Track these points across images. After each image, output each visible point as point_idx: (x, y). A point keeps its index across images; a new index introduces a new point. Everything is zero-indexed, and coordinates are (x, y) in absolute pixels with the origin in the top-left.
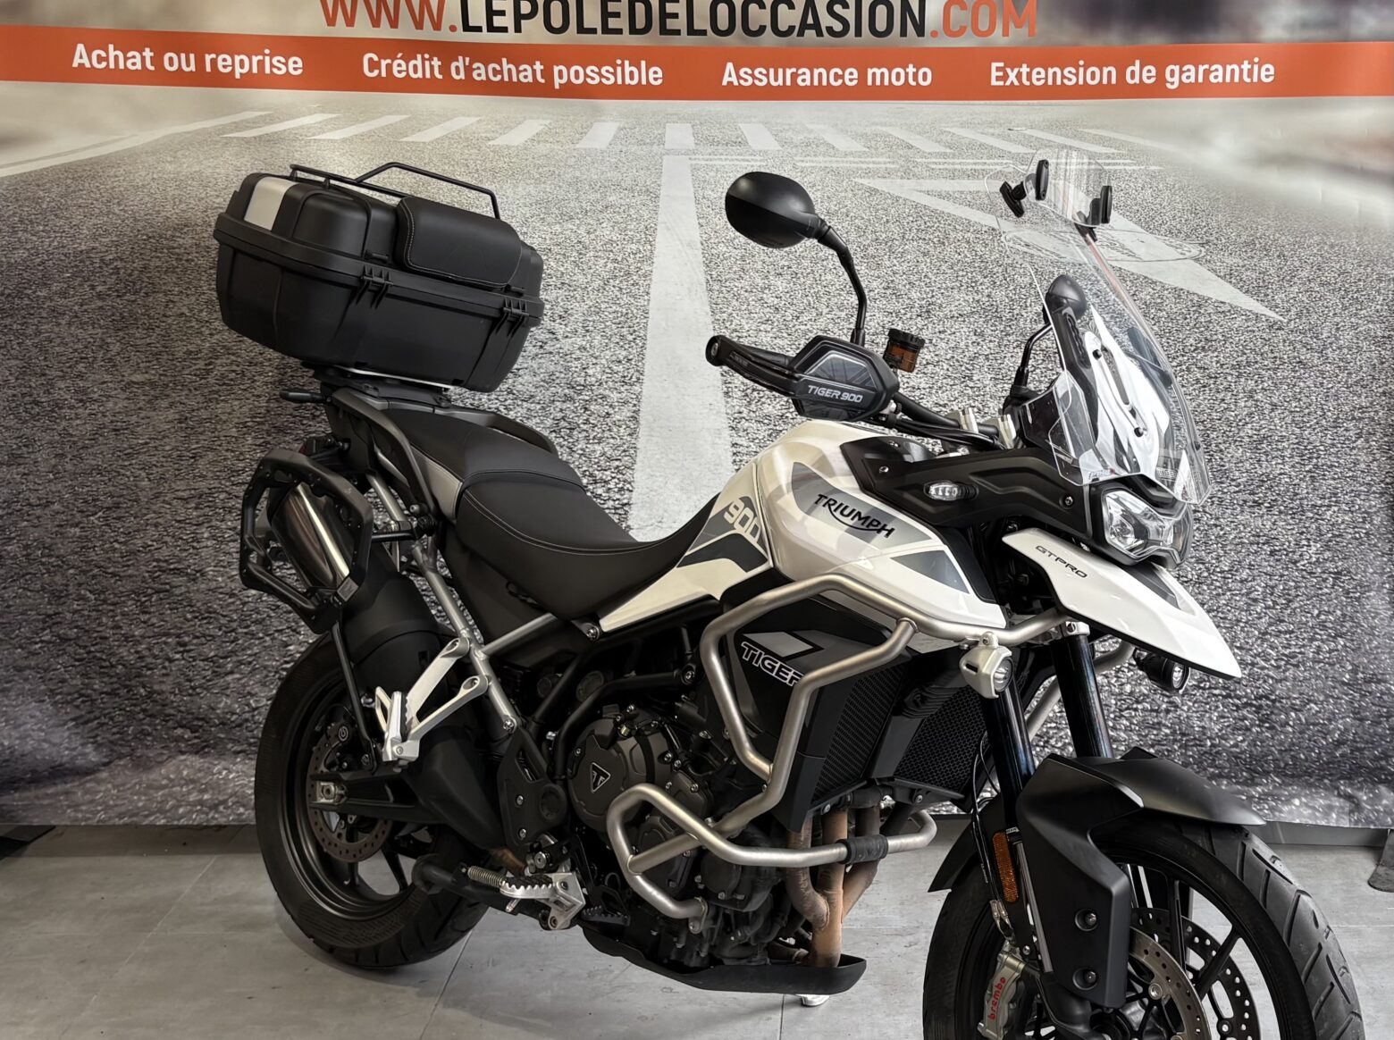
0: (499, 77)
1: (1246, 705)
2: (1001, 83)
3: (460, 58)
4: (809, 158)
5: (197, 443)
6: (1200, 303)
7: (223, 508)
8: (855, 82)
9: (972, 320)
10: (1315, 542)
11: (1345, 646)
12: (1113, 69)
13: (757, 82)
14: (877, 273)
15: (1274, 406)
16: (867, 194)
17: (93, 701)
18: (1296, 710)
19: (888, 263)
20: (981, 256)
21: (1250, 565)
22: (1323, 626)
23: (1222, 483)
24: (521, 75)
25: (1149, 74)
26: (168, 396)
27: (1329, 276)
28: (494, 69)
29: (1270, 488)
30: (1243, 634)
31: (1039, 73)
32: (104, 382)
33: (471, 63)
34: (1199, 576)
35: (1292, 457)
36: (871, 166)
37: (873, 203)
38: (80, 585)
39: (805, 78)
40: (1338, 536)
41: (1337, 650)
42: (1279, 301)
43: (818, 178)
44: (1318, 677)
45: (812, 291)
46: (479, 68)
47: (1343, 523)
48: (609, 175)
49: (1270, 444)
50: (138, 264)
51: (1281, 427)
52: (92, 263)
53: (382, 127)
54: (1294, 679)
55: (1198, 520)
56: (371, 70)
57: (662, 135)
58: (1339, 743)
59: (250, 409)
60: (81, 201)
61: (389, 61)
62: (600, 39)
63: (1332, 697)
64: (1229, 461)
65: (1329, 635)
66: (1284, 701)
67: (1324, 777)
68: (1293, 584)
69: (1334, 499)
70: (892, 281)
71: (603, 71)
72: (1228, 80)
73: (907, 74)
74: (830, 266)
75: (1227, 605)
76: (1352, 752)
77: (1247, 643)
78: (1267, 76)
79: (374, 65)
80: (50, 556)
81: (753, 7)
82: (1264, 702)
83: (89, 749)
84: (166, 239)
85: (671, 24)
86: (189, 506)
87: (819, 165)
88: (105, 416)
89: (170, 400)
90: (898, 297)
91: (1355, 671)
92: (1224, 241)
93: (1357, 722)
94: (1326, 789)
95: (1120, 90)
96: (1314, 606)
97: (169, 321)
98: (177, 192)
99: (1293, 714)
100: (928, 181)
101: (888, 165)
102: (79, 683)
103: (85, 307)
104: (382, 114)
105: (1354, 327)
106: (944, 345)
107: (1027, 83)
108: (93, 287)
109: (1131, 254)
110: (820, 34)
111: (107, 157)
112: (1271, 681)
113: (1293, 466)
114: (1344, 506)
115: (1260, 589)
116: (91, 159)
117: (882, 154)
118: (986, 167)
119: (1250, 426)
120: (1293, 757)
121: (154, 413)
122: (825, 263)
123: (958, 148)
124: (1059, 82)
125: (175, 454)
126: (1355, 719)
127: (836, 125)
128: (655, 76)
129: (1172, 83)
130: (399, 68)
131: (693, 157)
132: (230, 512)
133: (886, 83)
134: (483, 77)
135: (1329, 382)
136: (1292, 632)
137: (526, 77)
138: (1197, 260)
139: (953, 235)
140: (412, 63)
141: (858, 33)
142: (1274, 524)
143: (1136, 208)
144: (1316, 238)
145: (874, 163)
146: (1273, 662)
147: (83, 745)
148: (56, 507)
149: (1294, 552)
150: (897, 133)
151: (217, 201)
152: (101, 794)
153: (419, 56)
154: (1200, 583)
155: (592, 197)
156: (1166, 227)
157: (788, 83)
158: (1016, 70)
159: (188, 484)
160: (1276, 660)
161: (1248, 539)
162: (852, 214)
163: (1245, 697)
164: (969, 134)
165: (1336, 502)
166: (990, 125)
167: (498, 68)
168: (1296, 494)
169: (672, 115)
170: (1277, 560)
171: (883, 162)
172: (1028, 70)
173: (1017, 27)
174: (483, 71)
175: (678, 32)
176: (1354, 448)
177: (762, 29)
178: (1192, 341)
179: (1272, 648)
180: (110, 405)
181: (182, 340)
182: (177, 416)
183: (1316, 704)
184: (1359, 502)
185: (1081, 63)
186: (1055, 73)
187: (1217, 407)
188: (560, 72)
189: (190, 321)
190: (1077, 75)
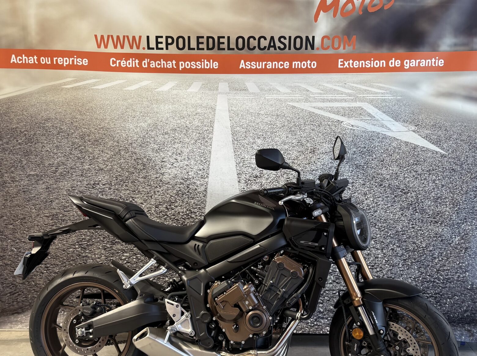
0: (160, 66)
1: (431, 296)
2: (342, 67)
3: (146, 59)
4: (270, 95)
5: (52, 196)
6: (415, 147)
7: (61, 220)
8: (288, 67)
9: (330, 154)
10: (458, 236)
11: (469, 275)
12: (384, 61)
13: (252, 67)
14: (295, 137)
15: (443, 186)
16: (292, 108)
17: (16, 286)
18: (450, 299)
19: (299, 133)
20: (334, 131)
21: (433, 245)
22: (461, 268)
23: (422, 214)
24: (168, 66)
25: (398, 63)
26: (42, 180)
27: (464, 138)
28: (158, 63)
29: (441, 216)
30: (430, 271)
31: (356, 63)
32: (20, 175)
33: (150, 61)
34: (414, 248)
35: (450, 205)
36: (293, 98)
37: (294, 112)
38: (12, 246)
39: (270, 65)
40: (466, 234)
41: (466, 277)
42: (445, 147)
43: (274, 102)
44: (458, 287)
45: (271, 144)
46: (152, 63)
47: (468, 229)
48: (198, 102)
49: (441, 200)
50: (32, 133)
51: (445, 193)
52: (17, 132)
53: (117, 85)
54: (449, 287)
55: (413, 228)
56: (113, 64)
57: (218, 87)
58: (466, 311)
59: (71, 185)
60: (13, 110)
61: (120, 61)
62: (196, 52)
63: (463, 294)
64: (425, 206)
65: (463, 271)
66: (445, 295)
67: (460, 323)
68: (449, 252)
69: (465, 221)
70: (300, 140)
71: (197, 63)
72: (427, 65)
73: (307, 64)
74: (278, 135)
75: (424, 260)
76: (471, 314)
77: (432, 274)
78: (441, 64)
79: (114, 62)
80: (2, 235)
81: (251, 40)
82: (437, 295)
83: (15, 303)
84: (42, 124)
85: (222, 46)
86: (49, 219)
87: (274, 98)
88: (20, 187)
89: (43, 181)
90: (302, 146)
91: (472, 285)
92: (424, 124)
93: (473, 303)
94: (460, 327)
95: (388, 69)
96: (457, 260)
97: (43, 153)
98: (46, 107)
99: (448, 300)
100: (314, 103)
101: (300, 98)
102: (12, 280)
103: (15, 148)
104: (117, 80)
105: (473, 157)
106: (319, 163)
107: (352, 67)
108: (17, 141)
109: (389, 129)
110: (275, 49)
111: (22, 95)
112: (440, 288)
113: (450, 208)
114: (469, 223)
115: (437, 254)
116: (16, 95)
117: (297, 93)
118: (336, 98)
119: (433, 193)
120: (448, 316)
121: (37, 186)
122: (276, 134)
123: (326, 91)
124: (364, 66)
125: (45, 200)
126: (472, 302)
127: (281, 83)
128: (216, 65)
129: (407, 67)
130: (123, 63)
131: (228, 95)
132: (63, 221)
133: (300, 67)
134: (154, 66)
135: (464, 177)
136: (449, 270)
137: (169, 66)
138: (414, 131)
139: (323, 123)
140: (128, 62)
141: (290, 49)
142: (443, 230)
143: (392, 112)
144: (459, 123)
145: (294, 97)
146: (441, 281)
147: (13, 302)
148: (5, 218)
149: (450, 240)
150: (304, 86)
151: (60, 110)
152: (20, 318)
153: (131, 59)
154: (414, 251)
155: (192, 110)
156: (402, 119)
157: (263, 67)
158: (348, 62)
159: (49, 211)
160: (443, 280)
161: (433, 235)
162: (286, 116)
163: (430, 293)
164: (330, 86)
165: (466, 222)
166: (338, 82)
167: (160, 63)
168: (452, 219)
169: (221, 79)
170: (443, 243)
171: (298, 96)
172: (352, 62)
173: (349, 46)
174: (154, 64)
175: (224, 49)
176: (473, 202)
177: (255, 47)
178: (412, 161)
179: (441, 276)
180: (22, 182)
181: (47, 160)
182: (45, 187)
183: (457, 296)
184: (474, 222)
185: (372, 59)
186: (362, 63)
187: (421, 186)
188: (182, 64)
189: (50, 153)
190: (370, 64)
